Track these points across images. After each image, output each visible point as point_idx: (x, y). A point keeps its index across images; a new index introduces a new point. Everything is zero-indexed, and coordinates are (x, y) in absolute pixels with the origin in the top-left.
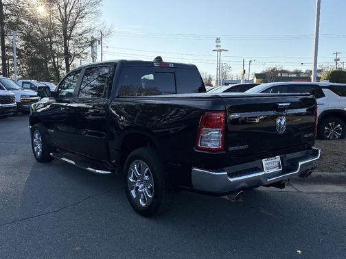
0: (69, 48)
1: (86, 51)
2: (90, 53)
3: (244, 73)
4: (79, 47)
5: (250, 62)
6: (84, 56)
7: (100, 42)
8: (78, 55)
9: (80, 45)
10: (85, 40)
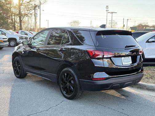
0: (21, 11)
1: (31, 12)
2: (33, 14)
3: (124, 26)
4: (28, 10)
5: (128, 20)
6: (30, 15)
7: (39, 7)
8: (27, 15)
9: (28, 9)
10: (31, 6)
